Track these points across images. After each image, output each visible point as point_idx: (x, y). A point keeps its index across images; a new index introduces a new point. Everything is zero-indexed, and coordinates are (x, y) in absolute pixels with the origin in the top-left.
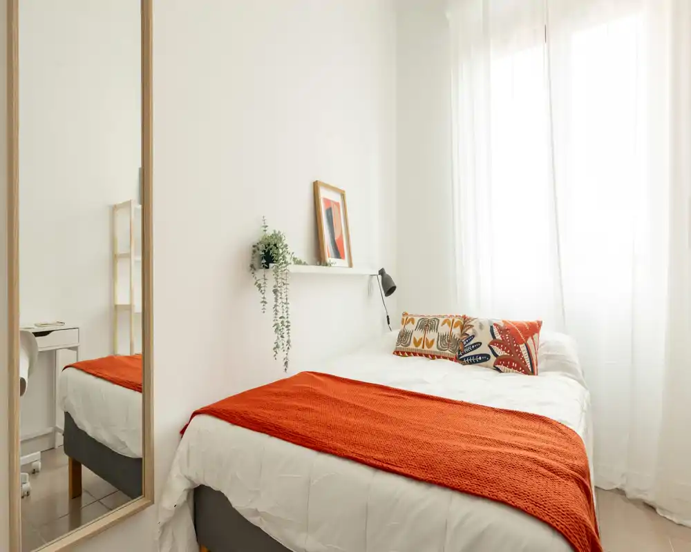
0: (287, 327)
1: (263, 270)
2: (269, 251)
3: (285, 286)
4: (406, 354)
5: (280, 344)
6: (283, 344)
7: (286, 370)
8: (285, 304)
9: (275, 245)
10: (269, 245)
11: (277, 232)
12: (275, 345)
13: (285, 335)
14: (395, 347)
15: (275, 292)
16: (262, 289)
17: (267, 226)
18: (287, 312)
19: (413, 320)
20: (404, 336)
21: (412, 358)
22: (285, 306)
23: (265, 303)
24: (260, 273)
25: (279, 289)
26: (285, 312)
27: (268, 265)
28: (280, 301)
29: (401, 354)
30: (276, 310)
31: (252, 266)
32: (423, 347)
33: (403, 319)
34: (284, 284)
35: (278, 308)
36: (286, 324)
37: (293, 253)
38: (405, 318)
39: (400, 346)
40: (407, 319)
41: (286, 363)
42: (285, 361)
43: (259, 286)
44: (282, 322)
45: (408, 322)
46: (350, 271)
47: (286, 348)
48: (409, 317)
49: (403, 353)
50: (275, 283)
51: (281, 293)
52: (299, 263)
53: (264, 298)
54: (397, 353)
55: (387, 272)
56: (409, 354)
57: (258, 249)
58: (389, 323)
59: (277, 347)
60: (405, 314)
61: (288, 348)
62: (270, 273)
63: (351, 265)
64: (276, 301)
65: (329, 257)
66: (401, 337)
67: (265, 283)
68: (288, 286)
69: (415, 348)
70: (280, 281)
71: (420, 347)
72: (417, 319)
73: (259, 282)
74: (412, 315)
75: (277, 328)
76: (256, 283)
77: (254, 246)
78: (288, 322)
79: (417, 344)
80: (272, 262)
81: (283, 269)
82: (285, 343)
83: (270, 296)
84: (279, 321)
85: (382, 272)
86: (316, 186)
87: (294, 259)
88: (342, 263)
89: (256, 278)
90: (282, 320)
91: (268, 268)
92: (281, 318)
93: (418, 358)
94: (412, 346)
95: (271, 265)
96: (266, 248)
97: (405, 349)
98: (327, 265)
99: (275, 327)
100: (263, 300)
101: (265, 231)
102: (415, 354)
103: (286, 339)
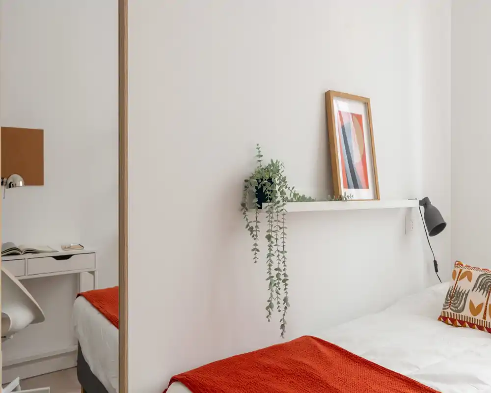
0: (284, 281)
1: (254, 210)
2: (262, 188)
3: (282, 231)
4: (458, 324)
5: (274, 302)
6: (278, 303)
7: (282, 334)
8: (282, 252)
9: (270, 180)
10: (262, 180)
11: (275, 162)
12: (268, 304)
13: (282, 291)
14: (441, 310)
15: (269, 237)
16: (254, 233)
17: (262, 156)
18: (284, 262)
19: (469, 276)
20: (454, 297)
21: (467, 331)
22: (281, 255)
23: (258, 250)
24: (252, 214)
25: (273, 234)
26: (281, 263)
27: (261, 205)
28: (274, 249)
29: (450, 322)
30: (271, 261)
31: (243, 205)
32: (484, 318)
33: (455, 271)
34: (280, 228)
35: (272, 258)
36: (282, 277)
37: (293, 188)
38: (458, 270)
39: (449, 310)
40: (460, 272)
41: (283, 326)
42: (282, 323)
43: (251, 229)
44: (278, 275)
45: (462, 278)
46: (376, 204)
47: (282, 308)
48: (464, 270)
49: (453, 321)
50: (269, 228)
51: (277, 239)
52: (303, 199)
53: (256, 245)
54: (444, 319)
55: (433, 203)
56: (462, 324)
57: (251, 185)
58: (437, 271)
59: (270, 306)
60: (459, 264)
61: (286, 308)
62: (263, 215)
63: (376, 197)
64: (270, 250)
65: (344, 187)
66: (452, 297)
67: (257, 227)
68: (286, 231)
69: (471, 316)
70: (275, 224)
71: (480, 317)
72: (476, 274)
73: (251, 225)
74: (468, 266)
75: (271, 284)
76: (248, 226)
77: (246, 181)
78: (285, 275)
79: (475, 310)
80: (265, 202)
81: (281, 208)
82: (282, 302)
83: (263, 243)
84: (274, 273)
85: (425, 203)
86: (328, 98)
87: (295, 195)
88: (365, 193)
89: (247, 219)
90: (277, 272)
91: (261, 208)
92: (276, 269)
93: (477, 331)
94: (467, 313)
95: (264, 205)
96: (259, 184)
97: (457, 316)
98: (341, 199)
99: (269, 281)
100: (254, 247)
101: (260, 161)
102: (472, 326)
103: (282, 296)
